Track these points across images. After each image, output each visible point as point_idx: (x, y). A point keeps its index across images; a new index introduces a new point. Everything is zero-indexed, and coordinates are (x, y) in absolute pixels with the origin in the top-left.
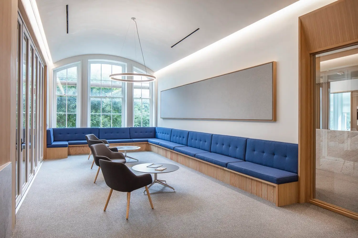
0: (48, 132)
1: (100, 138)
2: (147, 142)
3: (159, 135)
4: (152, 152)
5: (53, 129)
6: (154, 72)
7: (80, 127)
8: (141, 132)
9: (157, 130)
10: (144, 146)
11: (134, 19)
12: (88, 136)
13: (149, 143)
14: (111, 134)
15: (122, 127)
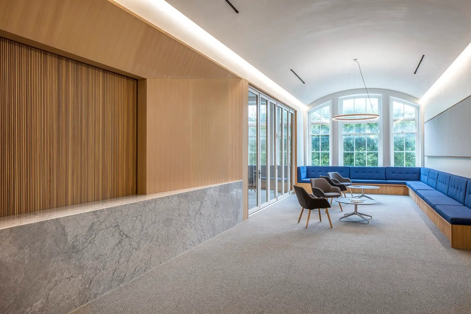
0: (299, 170)
1: (351, 177)
2: (405, 185)
3: (423, 177)
4: (409, 197)
5: (307, 166)
6: (417, 99)
7: (331, 166)
8: (400, 173)
9: (422, 172)
10: (402, 189)
11: (355, 60)
12: (330, 174)
13: (407, 186)
14: (370, 174)
15: (379, 166)
